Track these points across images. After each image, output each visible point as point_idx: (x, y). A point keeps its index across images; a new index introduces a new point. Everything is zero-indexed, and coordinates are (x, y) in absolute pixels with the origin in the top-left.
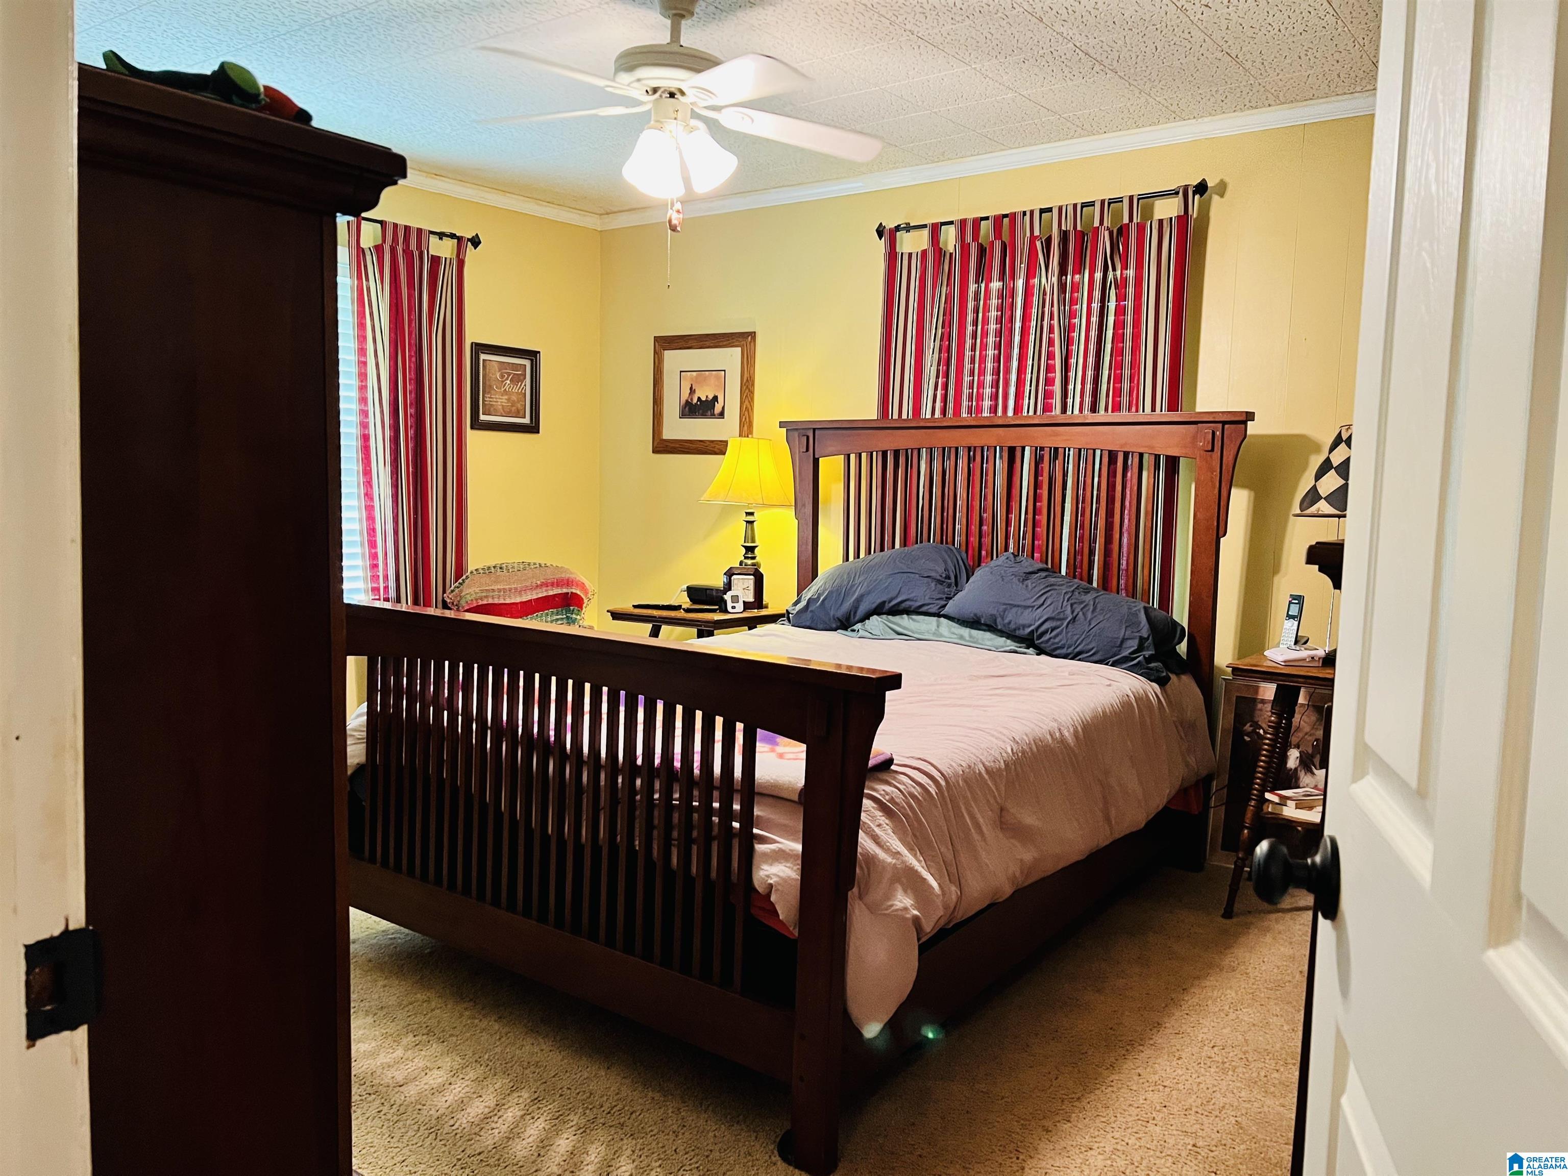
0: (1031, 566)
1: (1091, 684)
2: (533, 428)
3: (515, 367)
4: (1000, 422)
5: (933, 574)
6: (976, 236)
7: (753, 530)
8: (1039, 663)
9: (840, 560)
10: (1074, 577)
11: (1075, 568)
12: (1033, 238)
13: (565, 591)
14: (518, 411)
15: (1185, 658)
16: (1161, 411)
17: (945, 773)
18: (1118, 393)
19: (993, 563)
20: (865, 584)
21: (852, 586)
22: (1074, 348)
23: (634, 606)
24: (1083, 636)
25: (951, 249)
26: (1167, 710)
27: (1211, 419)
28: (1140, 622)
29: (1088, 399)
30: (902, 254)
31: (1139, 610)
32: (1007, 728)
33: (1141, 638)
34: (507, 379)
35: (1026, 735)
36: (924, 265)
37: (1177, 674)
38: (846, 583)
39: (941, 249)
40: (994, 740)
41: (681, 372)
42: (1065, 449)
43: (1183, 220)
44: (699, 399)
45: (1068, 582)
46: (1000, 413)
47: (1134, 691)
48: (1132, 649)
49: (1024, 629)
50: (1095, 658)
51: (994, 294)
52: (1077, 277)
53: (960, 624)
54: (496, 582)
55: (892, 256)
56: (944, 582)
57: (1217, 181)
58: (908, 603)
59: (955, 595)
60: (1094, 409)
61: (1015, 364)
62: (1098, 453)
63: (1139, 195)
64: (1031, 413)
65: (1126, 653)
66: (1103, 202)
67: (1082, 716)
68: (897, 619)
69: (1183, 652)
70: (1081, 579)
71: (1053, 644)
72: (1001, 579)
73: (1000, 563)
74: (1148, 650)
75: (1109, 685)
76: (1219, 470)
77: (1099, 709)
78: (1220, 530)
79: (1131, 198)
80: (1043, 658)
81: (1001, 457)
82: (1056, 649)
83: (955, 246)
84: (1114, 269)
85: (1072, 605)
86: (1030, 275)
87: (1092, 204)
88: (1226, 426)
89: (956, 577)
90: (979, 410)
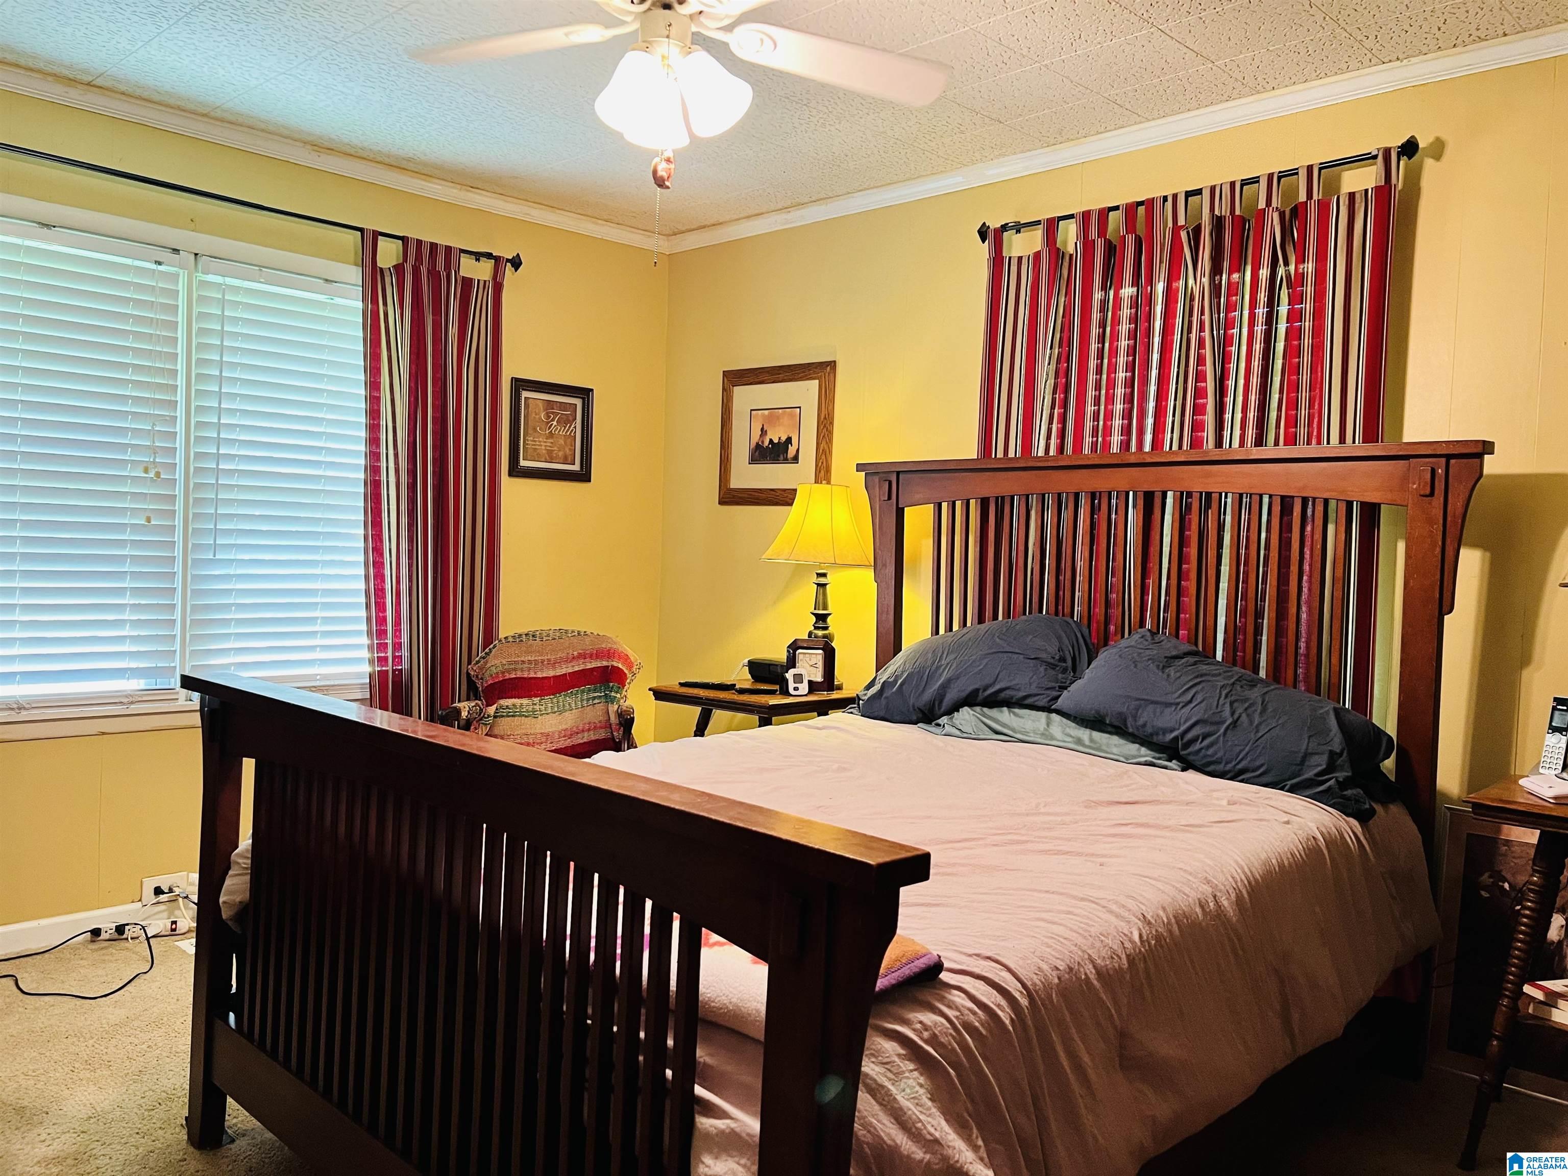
0: (1175, 647)
1: (1261, 820)
2: (584, 476)
3: (563, 406)
4: (1133, 460)
5: (1043, 656)
6: (1102, 231)
7: (825, 594)
8: (1187, 783)
9: (927, 633)
10: (1234, 664)
11: (1235, 650)
12: (1176, 229)
13: (605, 663)
14: (566, 458)
15: (1393, 779)
16: (1354, 442)
17: (1029, 984)
18: (1292, 422)
19: (1123, 643)
20: (955, 665)
21: (938, 668)
22: (1232, 366)
23: (680, 684)
24: (1247, 749)
25: (1071, 249)
26: (1372, 857)
27: (1429, 452)
28: (1330, 731)
29: (1251, 432)
30: (1010, 258)
31: (1327, 712)
32: (1133, 898)
33: (1332, 753)
34: (553, 420)
35: (1164, 909)
36: (1036, 270)
37: (1384, 804)
38: (929, 663)
39: (1058, 249)
40: (1113, 919)
41: (751, 410)
42: (1221, 494)
43: (1384, 192)
44: (771, 441)
45: (1225, 672)
46: (1133, 448)
47: (1324, 830)
48: (1320, 768)
49: (1164, 734)
50: (1265, 779)
51: (1126, 304)
52: (1235, 276)
53: (1077, 723)
54: (528, 653)
55: (997, 262)
56: (1057, 666)
57: (1431, 139)
58: (1008, 692)
59: (1071, 684)
60: (1260, 441)
61: (1153, 388)
62: (1266, 499)
63: (1321, 164)
64: (1175, 447)
65: (1309, 774)
66: (1270, 176)
67: (1249, 874)
68: (994, 712)
69: (1390, 771)
70: (1244, 667)
71: (1205, 756)
72: (1133, 665)
73: (1133, 643)
74: (1342, 770)
75: (1288, 823)
76: (1441, 522)
77: (1274, 861)
78: (1445, 604)
79: (1310, 168)
80: (1191, 775)
81: (1134, 506)
82: (1209, 764)
83: (1076, 243)
84: (1286, 263)
85: (1231, 703)
86: (1172, 277)
87: (1255, 180)
88: (1453, 461)
89: (1074, 659)
90: (1107, 445)
